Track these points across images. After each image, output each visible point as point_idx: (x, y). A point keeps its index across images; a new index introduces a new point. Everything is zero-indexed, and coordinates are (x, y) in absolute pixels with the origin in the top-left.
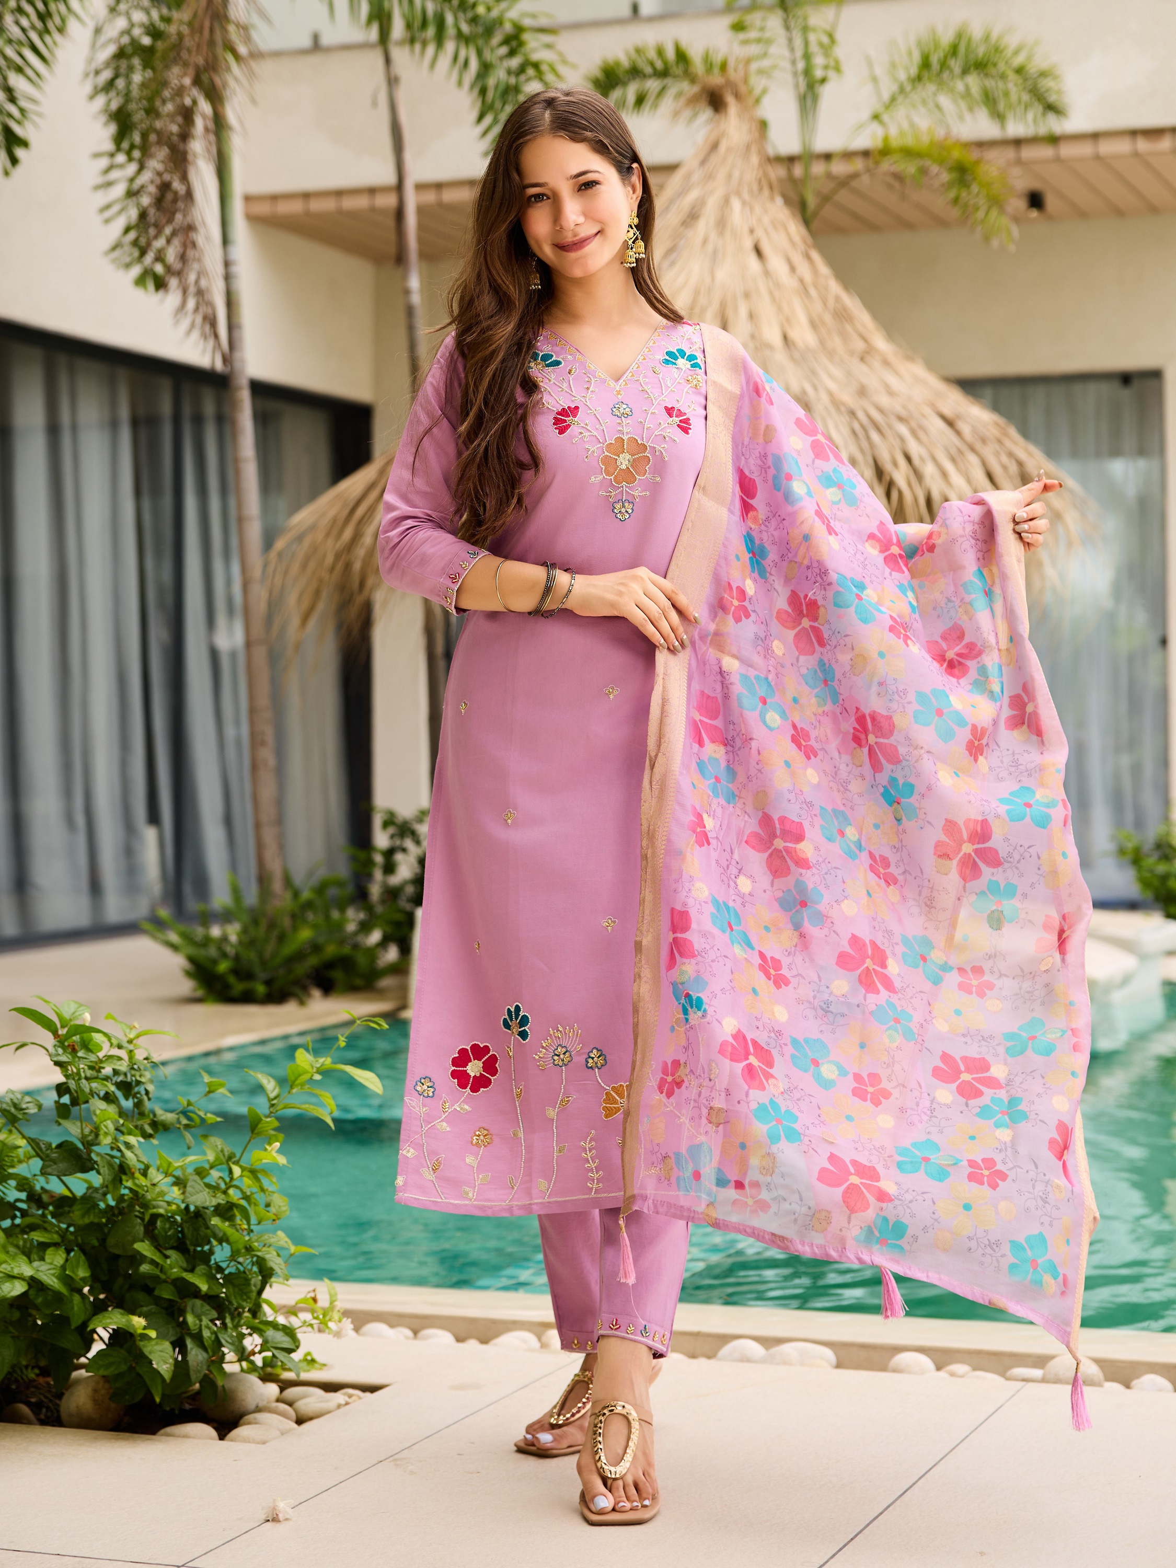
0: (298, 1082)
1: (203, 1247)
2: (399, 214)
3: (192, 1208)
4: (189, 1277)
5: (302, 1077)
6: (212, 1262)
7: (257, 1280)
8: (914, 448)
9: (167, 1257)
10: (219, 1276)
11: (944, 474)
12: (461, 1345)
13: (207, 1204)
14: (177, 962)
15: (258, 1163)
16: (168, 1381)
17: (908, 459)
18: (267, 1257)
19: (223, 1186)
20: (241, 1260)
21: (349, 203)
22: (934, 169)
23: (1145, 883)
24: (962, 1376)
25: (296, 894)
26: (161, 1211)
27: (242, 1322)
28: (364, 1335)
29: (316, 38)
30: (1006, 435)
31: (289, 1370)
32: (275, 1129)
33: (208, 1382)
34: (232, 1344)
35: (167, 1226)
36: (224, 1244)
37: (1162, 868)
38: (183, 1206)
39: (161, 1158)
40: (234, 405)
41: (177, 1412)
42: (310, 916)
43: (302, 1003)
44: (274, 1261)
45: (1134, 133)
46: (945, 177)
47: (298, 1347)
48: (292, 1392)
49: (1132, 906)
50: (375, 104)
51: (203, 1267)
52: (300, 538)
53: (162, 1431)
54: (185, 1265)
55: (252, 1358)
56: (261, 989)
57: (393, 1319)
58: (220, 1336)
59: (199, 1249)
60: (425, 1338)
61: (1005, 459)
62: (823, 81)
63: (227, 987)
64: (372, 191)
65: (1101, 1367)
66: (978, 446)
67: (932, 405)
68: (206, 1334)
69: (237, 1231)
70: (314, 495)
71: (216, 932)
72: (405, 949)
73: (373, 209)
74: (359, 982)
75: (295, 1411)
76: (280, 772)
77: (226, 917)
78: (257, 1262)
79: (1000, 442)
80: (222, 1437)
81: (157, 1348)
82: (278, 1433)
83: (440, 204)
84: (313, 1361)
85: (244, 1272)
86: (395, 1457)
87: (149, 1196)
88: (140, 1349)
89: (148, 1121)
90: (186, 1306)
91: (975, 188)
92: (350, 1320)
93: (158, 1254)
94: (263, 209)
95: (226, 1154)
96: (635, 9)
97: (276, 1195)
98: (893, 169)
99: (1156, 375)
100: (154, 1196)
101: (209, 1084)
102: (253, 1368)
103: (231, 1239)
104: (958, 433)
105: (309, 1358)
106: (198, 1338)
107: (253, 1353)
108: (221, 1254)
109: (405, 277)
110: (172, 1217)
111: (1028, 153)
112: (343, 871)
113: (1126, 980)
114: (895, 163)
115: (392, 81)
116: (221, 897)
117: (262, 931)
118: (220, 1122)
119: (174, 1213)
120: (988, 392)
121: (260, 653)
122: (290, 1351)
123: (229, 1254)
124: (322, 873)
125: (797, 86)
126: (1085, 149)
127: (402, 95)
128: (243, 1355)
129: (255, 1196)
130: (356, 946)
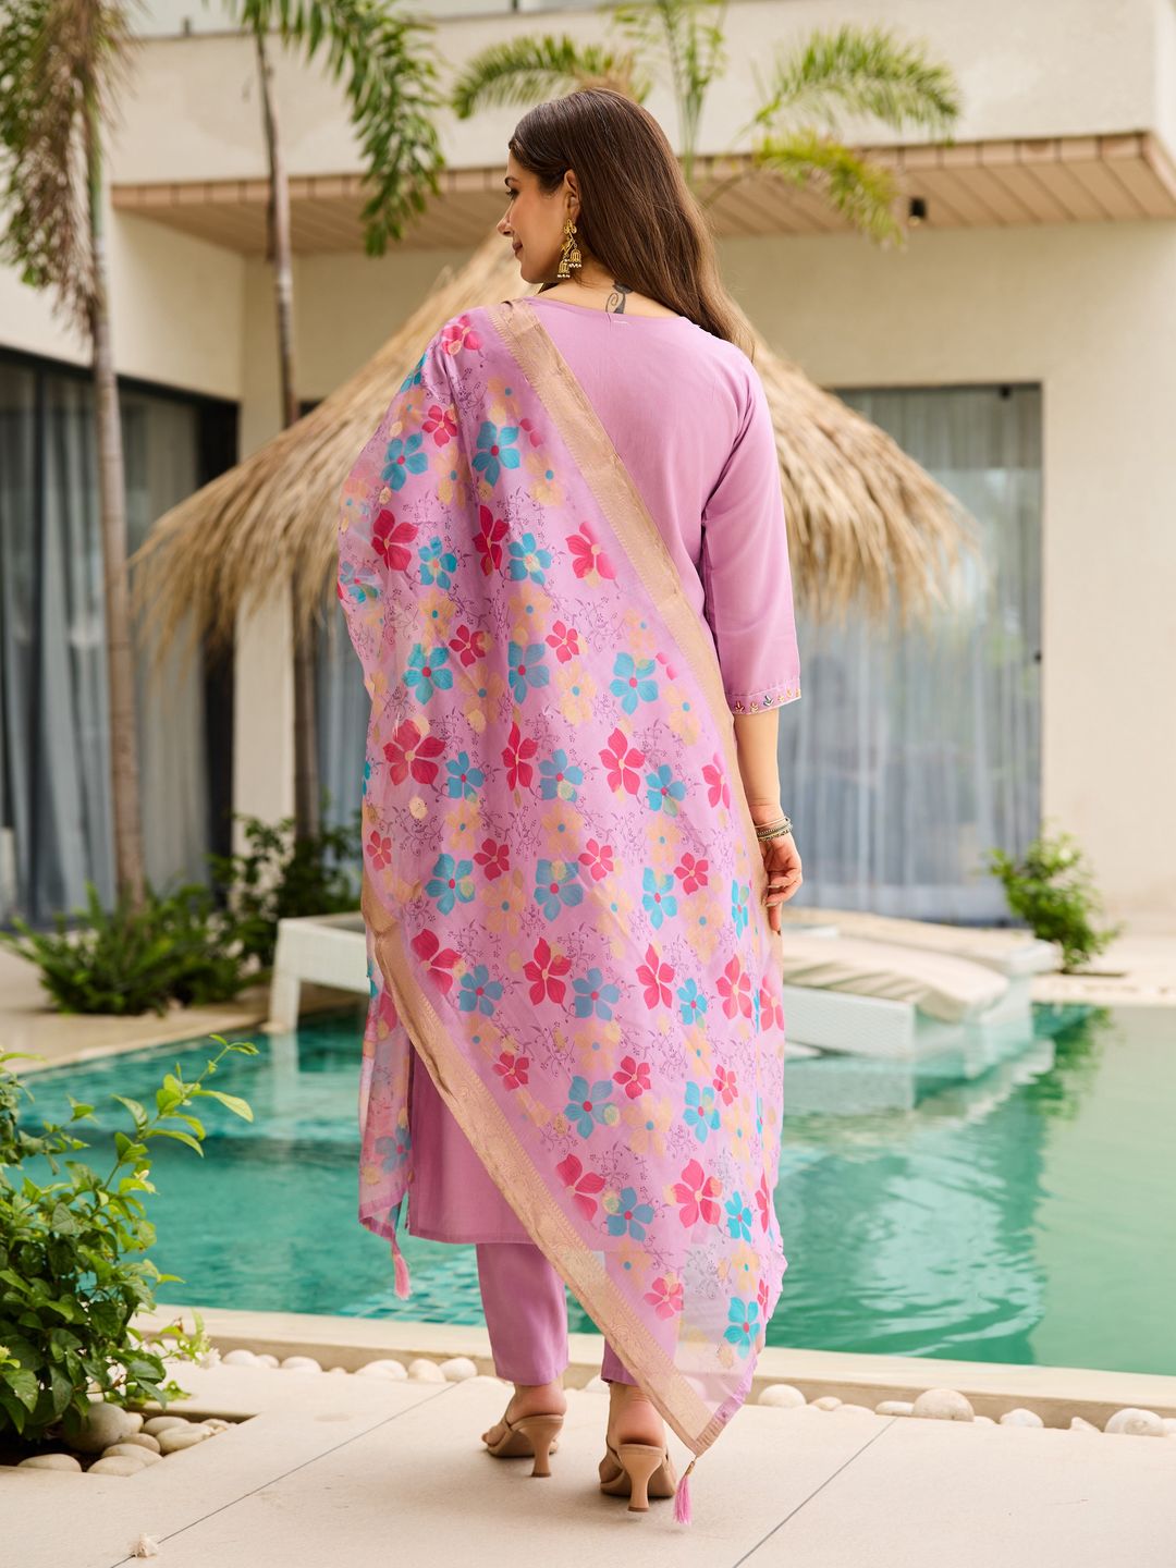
0: (167, 1108)
1: (67, 1275)
2: (272, 209)
3: (57, 1235)
4: (55, 1307)
5: (171, 1104)
6: (78, 1290)
7: (122, 1307)
8: (794, 462)
9: (31, 1285)
10: (84, 1304)
11: (823, 489)
12: (327, 1374)
13: (74, 1232)
14: (33, 972)
15: (126, 1190)
16: (31, 1411)
17: (787, 472)
18: (134, 1286)
19: (89, 1215)
20: (106, 1288)
21: (219, 196)
22: (817, 172)
23: (1016, 902)
24: (831, 1410)
25: (156, 904)
26: (26, 1238)
27: (107, 1351)
28: (228, 1363)
29: (187, 24)
30: (886, 448)
31: (154, 1399)
32: (142, 1156)
33: (72, 1413)
34: (97, 1374)
35: (32, 1253)
36: (90, 1272)
37: (1032, 887)
38: (47, 1233)
39: (27, 1184)
40: (100, 402)
41: (39, 1442)
42: (170, 926)
43: (161, 1015)
44: (140, 1288)
45: (1018, 143)
46: (829, 180)
47: (163, 1377)
48: (156, 1422)
49: (1002, 924)
50: (246, 95)
51: (67, 1296)
52: (165, 542)
53: (24, 1462)
54: (49, 1293)
55: (117, 1388)
56: (118, 1000)
57: (257, 1347)
58: (84, 1365)
59: (64, 1277)
60: (290, 1367)
61: (884, 474)
62: (705, 82)
63: (84, 997)
64: (243, 184)
65: (971, 1401)
66: (857, 460)
67: (812, 417)
68: (71, 1364)
69: (102, 1258)
70: (179, 499)
71: (73, 939)
72: (268, 960)
73: (243, 202)
74: (218, 994)
75: (159, 1441)
76: (140, 779)
77: (81, 923)
78: (123, 1291)
79: (879, 455)
80: (85, 1469)
81: (21, 1378)
82: (143, 1465)
83: (313, 200)
84: (177, 1390)
85: (110, 1301)
86: (265, 1490)
87: (13, 1223)
88: (4, 1379)
89: (13, 1147)
90: (50, 1336)
91: (859, 190)
92: (217, 1350)
93: (23, 1282)
94: (131, 199)
95: (93, 1180)
96: (515, 4)
97: (143, 1223)
98: (775, 172)
99: (1034, 388)
100: (19, 1224)
101: (76, 1110)
102: (117, 1397)
103: (98, 1268)
104: (838, 446)
105: (173, 1387)
106: (62, 1368)
107: (118, 1384)
108: (86, 1282)
109: (276, 273)
110: (37, 1244)
111: (911, 160)
112: (202, 881)
113: (997, 1001)
114: (776, 166)
115: (266, 73)
116: (77, 904)
117: (120, 941)
118: (87, 1148)
119: (39, 1240)
120: (867, 402)
121: (124, 658)
122: (155, 1381)
123: (95, 1283)
124: (181, 883)
125: (679, 86)
126: (969, 158)
127: (276, 87)
128: (107, 1385)
129: (121, 1223)
130: (216, 958)
